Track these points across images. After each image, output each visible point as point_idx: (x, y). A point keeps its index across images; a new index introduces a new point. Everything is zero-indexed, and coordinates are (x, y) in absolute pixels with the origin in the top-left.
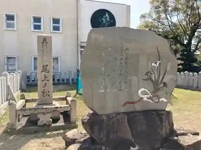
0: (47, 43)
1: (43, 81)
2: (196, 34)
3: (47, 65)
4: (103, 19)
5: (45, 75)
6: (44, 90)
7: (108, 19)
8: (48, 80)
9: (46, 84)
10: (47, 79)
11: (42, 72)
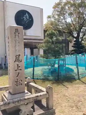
0: (19, 33)
1: (16, 70)
2: (82, 30)
3: (20, 55)
4: (24, 17)
5: (18, 65)
6: (17, 79)
7: (28, 18)
8: (21, 70)
9: (19, 73)
10: (19, 68)
11: (15, 62)
